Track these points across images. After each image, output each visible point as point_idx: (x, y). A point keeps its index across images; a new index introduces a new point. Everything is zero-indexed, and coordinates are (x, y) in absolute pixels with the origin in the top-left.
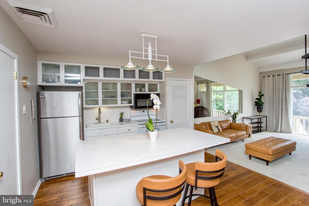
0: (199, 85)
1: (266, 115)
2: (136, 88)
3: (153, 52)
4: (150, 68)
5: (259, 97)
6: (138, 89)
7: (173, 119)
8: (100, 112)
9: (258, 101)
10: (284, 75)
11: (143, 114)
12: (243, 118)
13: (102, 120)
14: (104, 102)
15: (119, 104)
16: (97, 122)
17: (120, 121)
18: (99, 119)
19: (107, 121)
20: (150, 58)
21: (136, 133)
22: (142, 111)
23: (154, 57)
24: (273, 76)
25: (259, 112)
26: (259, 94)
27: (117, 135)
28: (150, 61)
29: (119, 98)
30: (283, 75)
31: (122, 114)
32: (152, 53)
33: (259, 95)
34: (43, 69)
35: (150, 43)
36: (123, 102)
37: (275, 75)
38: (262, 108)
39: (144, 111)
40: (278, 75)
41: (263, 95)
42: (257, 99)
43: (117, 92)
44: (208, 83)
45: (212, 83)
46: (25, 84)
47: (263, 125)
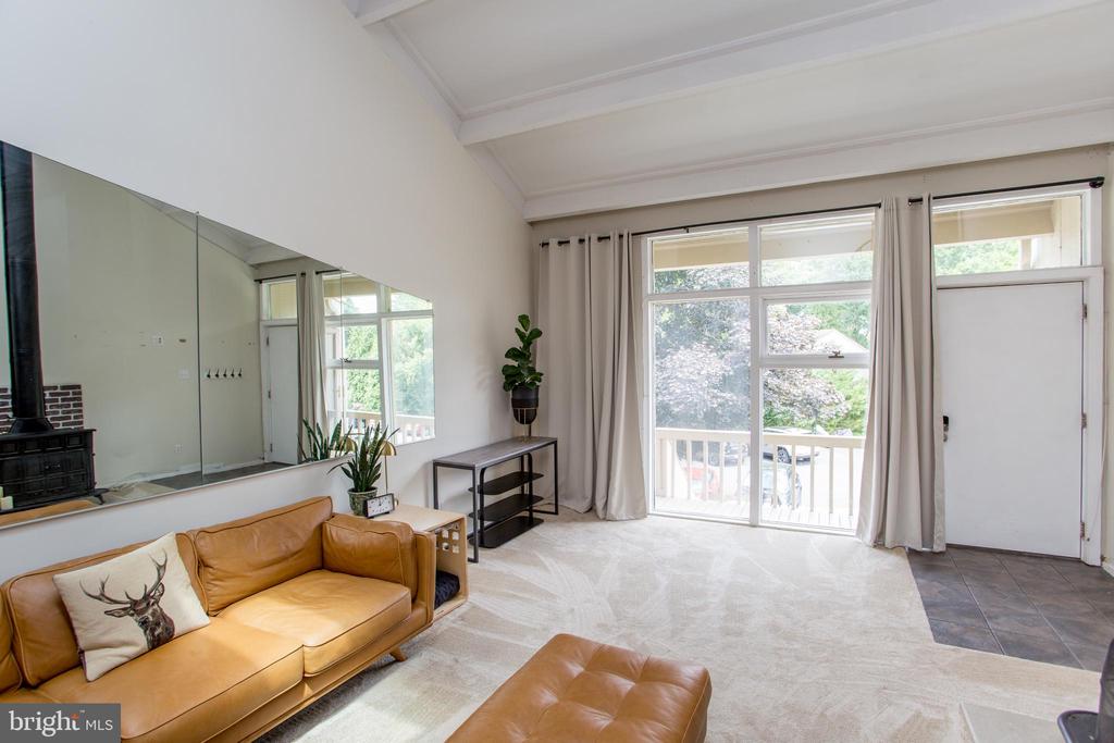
0: (265, 285)
1: (552, 434)
5: (519, 344)
9: (516, 364)
10: (625, 238)
12: (436, 464)
24: (582, 241)
25: (522, 422)
26: (522, 330)
30: (621, 236)
33: (517, 330)
37: (587, 239)
38: (537, 400)
40: (600, 239)
41: (537, 333)
42: (512, 354)
44: (303, 274)
45: (325, 277)
47: (542, 487)
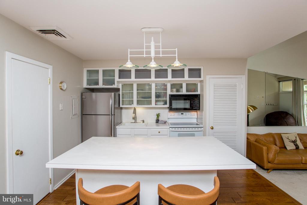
2: (171, 88)
3: (157, 47)
4: (153, 65)
6: (175, 90)
7: (215, 125)
8: (135, 112)
11: (181, 116)
13: (139, 120)
14: (139, 103)
15: (153, 105)
16: (134, 121)
17: (156, 123)
18: (135, 118)
19: (143, 122)
20: (153, 55)
21: (167, 136)
22: (180, 113)
23: (157, 53)
27: (147, 136)
28: (153, 57)
29: (153, 98)
31: (158, 115)
32: (155, 49)
34: (88, 74)
35: (152, 38)
36: (158, 103)
39: (183, 114)
43: (151, 93)
44: (295, 79)
46: (61, 87)
